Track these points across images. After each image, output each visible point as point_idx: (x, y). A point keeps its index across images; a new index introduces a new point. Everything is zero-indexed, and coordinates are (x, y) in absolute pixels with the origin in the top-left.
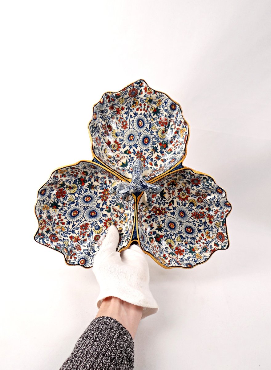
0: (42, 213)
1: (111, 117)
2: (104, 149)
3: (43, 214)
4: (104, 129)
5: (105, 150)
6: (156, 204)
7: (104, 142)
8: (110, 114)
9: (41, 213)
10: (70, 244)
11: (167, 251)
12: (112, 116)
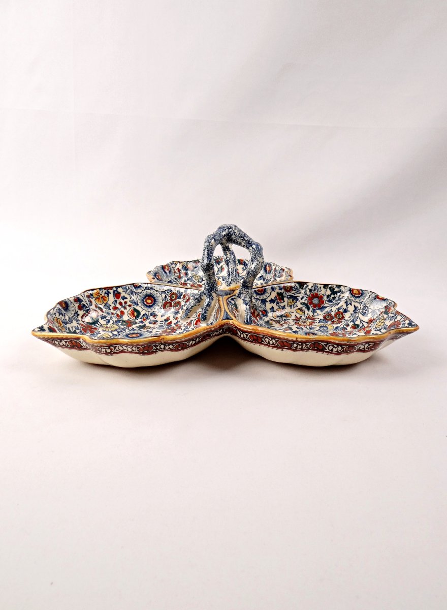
0: (245, 268)
1: (355, 324)
2: (304, 309)
3: (243, 269)
4: (335, 315)
5: (300, 309)
6: (183, 329)
7: (315, 314)
8: (361, 321)
9: (244, 265)
10: (194, 279)
11: (105, 319)
12: (358, 326)
